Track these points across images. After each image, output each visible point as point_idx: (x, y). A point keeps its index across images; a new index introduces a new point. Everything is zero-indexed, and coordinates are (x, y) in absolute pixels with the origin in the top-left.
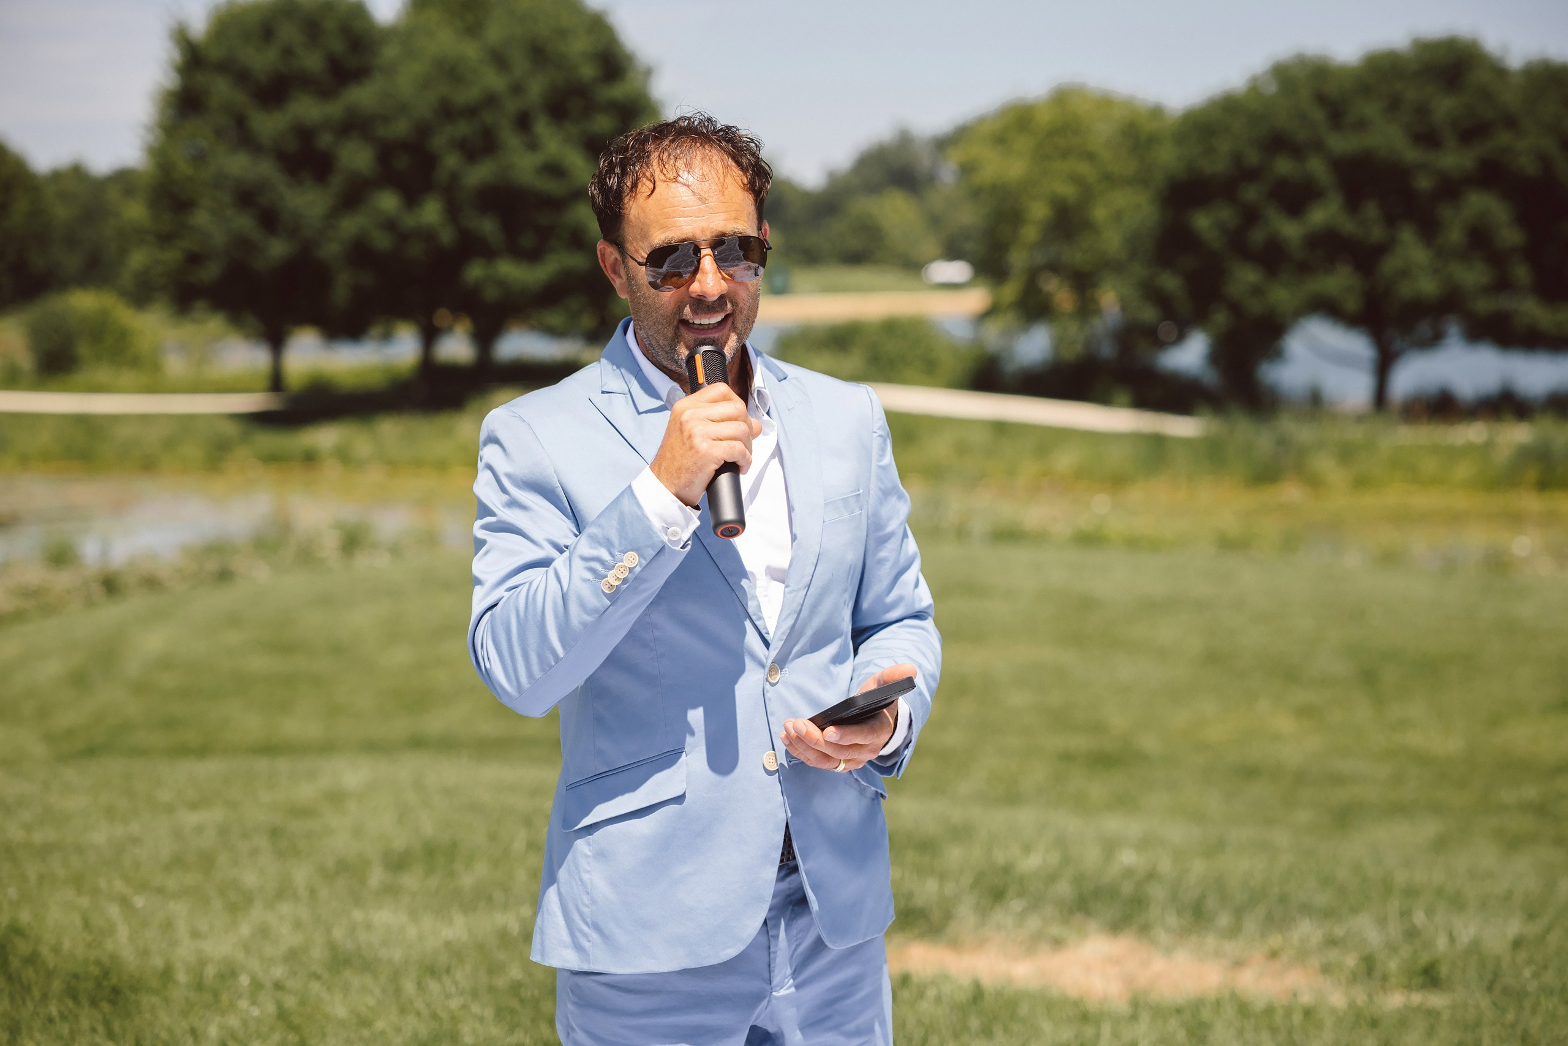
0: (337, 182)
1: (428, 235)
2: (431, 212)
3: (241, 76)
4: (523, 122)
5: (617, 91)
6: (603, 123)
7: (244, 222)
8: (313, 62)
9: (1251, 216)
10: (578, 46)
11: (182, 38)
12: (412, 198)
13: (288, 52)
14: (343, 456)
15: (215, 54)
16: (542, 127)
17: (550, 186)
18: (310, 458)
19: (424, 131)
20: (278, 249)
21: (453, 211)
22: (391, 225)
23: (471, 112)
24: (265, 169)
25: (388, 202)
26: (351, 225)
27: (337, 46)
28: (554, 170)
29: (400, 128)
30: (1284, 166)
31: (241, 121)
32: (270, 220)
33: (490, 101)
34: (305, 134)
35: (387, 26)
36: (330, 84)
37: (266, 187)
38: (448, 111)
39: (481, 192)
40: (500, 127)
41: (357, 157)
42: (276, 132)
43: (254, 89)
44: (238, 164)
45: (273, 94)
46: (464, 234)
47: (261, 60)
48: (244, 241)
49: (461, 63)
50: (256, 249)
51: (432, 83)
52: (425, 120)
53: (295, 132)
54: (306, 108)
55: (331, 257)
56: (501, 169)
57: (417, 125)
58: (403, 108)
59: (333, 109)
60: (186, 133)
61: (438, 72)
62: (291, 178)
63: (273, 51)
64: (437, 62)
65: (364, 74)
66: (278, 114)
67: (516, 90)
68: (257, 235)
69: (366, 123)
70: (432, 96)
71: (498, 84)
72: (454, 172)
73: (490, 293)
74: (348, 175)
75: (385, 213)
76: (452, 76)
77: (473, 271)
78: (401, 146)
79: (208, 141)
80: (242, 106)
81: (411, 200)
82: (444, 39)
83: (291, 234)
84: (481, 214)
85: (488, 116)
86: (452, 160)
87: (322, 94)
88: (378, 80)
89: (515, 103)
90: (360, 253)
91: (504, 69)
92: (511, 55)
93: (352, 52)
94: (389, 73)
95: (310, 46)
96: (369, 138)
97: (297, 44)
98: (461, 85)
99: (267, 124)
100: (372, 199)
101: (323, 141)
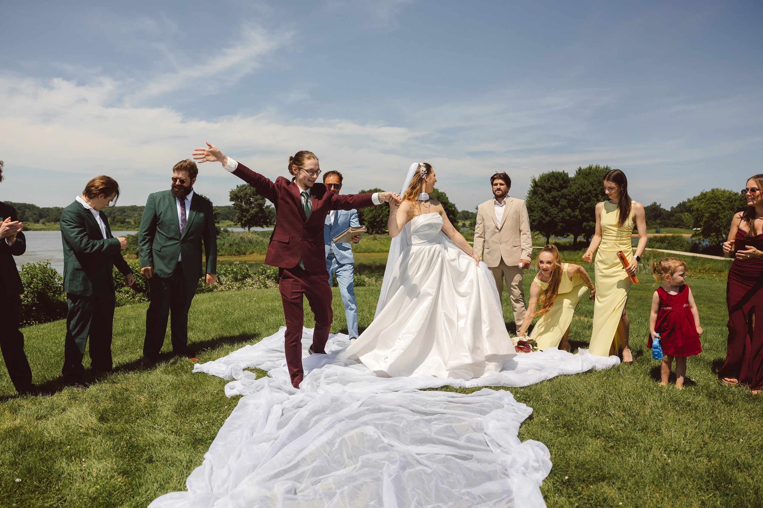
0: (559, 207)
1: (576, 217)
2: (577, 212)
3: (543, 187)
7: (542, 214)
8: (557, 185)
11: (534, 181)
12: (573, 210)
13: (552, 183)
15: (539, 184)
19: (577, 197)
20: (548, 219)
21: (581, 212)
22: (569, 215)
23: (586, 194)
24: (546, 204)
25: (569, 210)
26: (561, 215)
27: (562, 182)
29: (572, 196)
31: (543, 196)
32: (546, 214)
33: (590, 192)
34: (554, 198)
35: (571, 178)
36: (559, 189)
37: (546, 208)
38: (581, 194)
39: (587, 208)
40: (592, 197)
41: (563, 202)
42: (549, 198)
43: (546, 190)
44: (542, 204)
45: (549, 191)
46: (583, 217)
47: (547, 185)
48: (542, 217)
49: (585, 185)
50: (544, 219)
51: (579, 188)
52: (577, 195)
53: (552, 198)
54: (554, 193)
55: (558, 220)
56: (590, 205)
57: (575, 196)
58: (573, 193)
59: (560, 193)
60: (533, 198)
61: (580, 187)
62: (551, 206)
63: (550, 183)
64: (581, 185)
65: (566, 187)
66: (549, 195)
67: (595, 190)
68: (544, 216)
69: (566, 196)
70: (578, 191)
71: (592, 188)
72: (582, 205)
73: (588, 228)
74: (562, 205)
75: (568, 213)
76: (583, 188)
77: (585, 224)
78: (572, 200)
79: (537, 199)
80: (543, 193)
81: (573, 211)
82: (582, 181)
83: (550, 217)
84: (586, 213)
85: (589, 194)
86: (582, 202)
87: (558, 191)
88: (569, 188)
89: (595, 192)
90: (563, 220)
91: (593, 186)
92: (594, 183)
93: (564, 183)
94: (571, 187)
95: (556, 182)
96: (566, 199)
97: (554, 182)
98: (584, 189)
99: (547, 196)
100: (565, 210)
101: (557, 199)
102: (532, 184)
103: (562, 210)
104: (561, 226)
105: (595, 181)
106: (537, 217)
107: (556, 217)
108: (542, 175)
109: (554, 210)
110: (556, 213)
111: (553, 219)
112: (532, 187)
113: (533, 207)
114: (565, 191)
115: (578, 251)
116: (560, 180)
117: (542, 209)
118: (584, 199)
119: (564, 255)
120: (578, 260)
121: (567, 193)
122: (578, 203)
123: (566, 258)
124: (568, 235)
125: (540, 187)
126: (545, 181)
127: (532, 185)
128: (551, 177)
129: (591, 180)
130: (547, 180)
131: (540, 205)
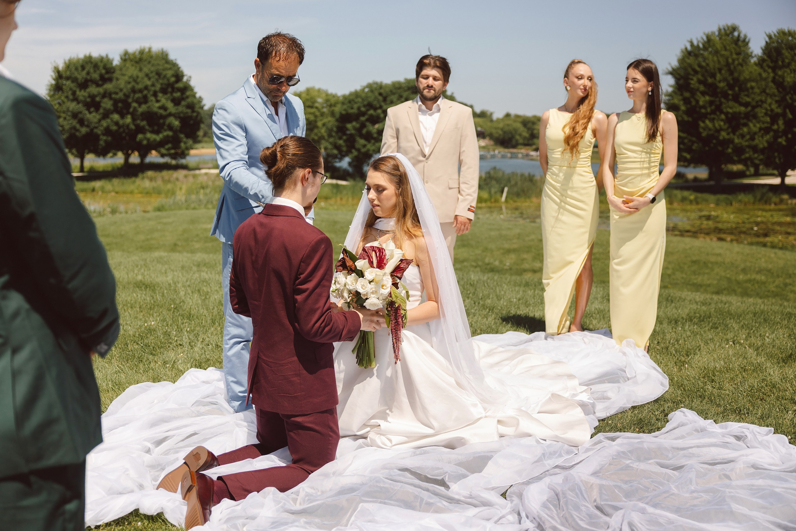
0: (101, 111)
1: (127, 127)
2: (128, 120)
3: (74, 80)
4: (155, 94)
5: (180, 85)
6: (177, 95)
7: (74, 122)
8: (96, 76)
9: (363, 126)
10: (170, 73)
11: (57, 70)
13: (88, 73)
14: (102, 189)
15: (66, 74)
16: (160, 95)
17: (162, 112)
18: (93, 190)
19: (127, 96)
20: (84, 130)
21: (134, 119)
22: (117, 123)
23: (141, 91)
24: (80, 107)
25: (116, 117)
26: (104, 123)
27: (103, 71)
28: (164, 108)
29: (121, 95)
30: (371, 112)
31: (74, 93)
32: (82, 122)
33: (146, 88)
34: (93, 97)
35: (116, 65)
36: (100, 83)
37: (81, 112)
38: (134, 91)
39: (142, 114)
40: (149, 95)
41: (107, 104)
42: (84, 96)
43: (78, 83)
44: (73, 106)
45: (84, 85)
46: (137, 126)
47: (81, 76)
48: (74, 128)
49: (138, 77)
50: (78, 130)
51: (129, 83)
52: (127, 93)
53: (89, 96)
54: (93, 90)
55: (99, 132)
56: (149, 107)
57: (125, 95)
58: (121, 90)
59: (101, 90)
60: (57, 97)
61: (131, 80)
62: (88, 109)
63: (84, 73)
64: (131, 77)
65: (110, 80)
66: (85, 91)
67: (153, 85)
68: (78, 126)
69: (110, 94)
70: (129, 86)
71: (149, 83)
72: (135, 108)
73: (145, 142)
74: (105, 109)
75: (115, 120)
76: (135, 81)
77: (140, 136)
78: (120, 101)
79: (63, 98)
80: (74, 89)
81: (123, 116)
82: (132, 71)
83: (88, 126)
84: (142, 120)
85: (145, 92)
86: (135, 105)
87: (98, 85)
88: (114, 81)
89: (153, 89)
90: (107, 131)
91: (149, 79)
92: (151, 75)
93: (107, 72)
94: (117, 79)
95: (95, 71)
96: (111, 98)
97: (92, 70)
98: (138, 83)
99: (82, 94)
100: (111, 116)
101: (98, 99)
102: (53, 74)
103: (106, 115)
104: (106, 141)
105: (152, 72)
106: (67, 127)
107: (96, 128)
108: (70, 60)
109: (93, 117)
110: (96, 120)
111: (92, 130)
112: (54, 80)
113: (58, 112)
114: (109, 86)
115: (133, 179)
116: (101, 68)
117: (75, 115)
118: (138, 98)
119: (113, 185)
120: (136, 191)
121: (113, 90)
122: (128, 105)
123: (117, 189)
124: (115, 154)
125: (68, 78)
126: (76, 69)
127: (54, 76)
128: (87, 63)
129: (146, 70)
130: (80, 69)
131: (71, 109)
